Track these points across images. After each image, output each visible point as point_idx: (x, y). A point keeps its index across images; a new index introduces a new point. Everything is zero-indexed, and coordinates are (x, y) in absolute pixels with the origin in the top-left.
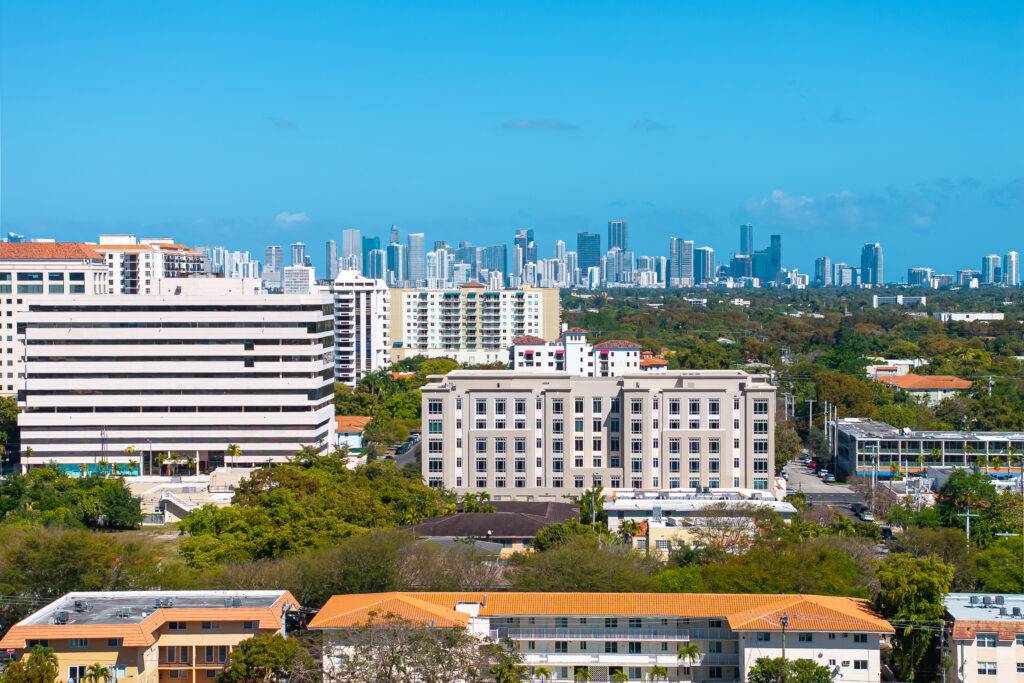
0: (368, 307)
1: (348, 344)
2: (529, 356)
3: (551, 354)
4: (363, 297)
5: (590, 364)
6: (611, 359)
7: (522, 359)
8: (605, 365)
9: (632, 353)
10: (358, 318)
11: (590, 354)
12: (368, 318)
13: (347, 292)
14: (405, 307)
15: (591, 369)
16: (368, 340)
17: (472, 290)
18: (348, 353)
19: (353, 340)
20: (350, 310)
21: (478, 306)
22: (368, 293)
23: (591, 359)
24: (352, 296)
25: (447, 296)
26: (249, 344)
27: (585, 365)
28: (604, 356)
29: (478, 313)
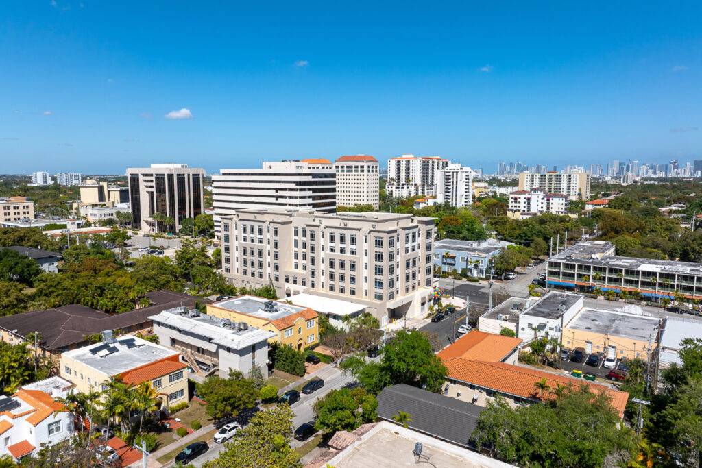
0: (457, 178)
1: (449, 192)
2: (516, 199)
3: (525, 198)
4: (455, 174)
5: (542, 203)
6: (551, 201)
7: (513, 200)
8: (548, 204)
9: (561, 199)
10: (453, 182)
11: (542, 199)
12: (457, 182)
13: (449, 172)
14: (526, 179)
15: (542, 205)
16: (456, 191)
17: (551, 174)
18: (449, 195)
19: (451, 190)
20: (450, 179)
21: (553, 179)
22: (457, 172)
23: (542, 201)
24: (451, 174)
25: (541, 176)
26: (277, 190)
27: (540, 203)
28: (548, 200)
29: (553, 182)
